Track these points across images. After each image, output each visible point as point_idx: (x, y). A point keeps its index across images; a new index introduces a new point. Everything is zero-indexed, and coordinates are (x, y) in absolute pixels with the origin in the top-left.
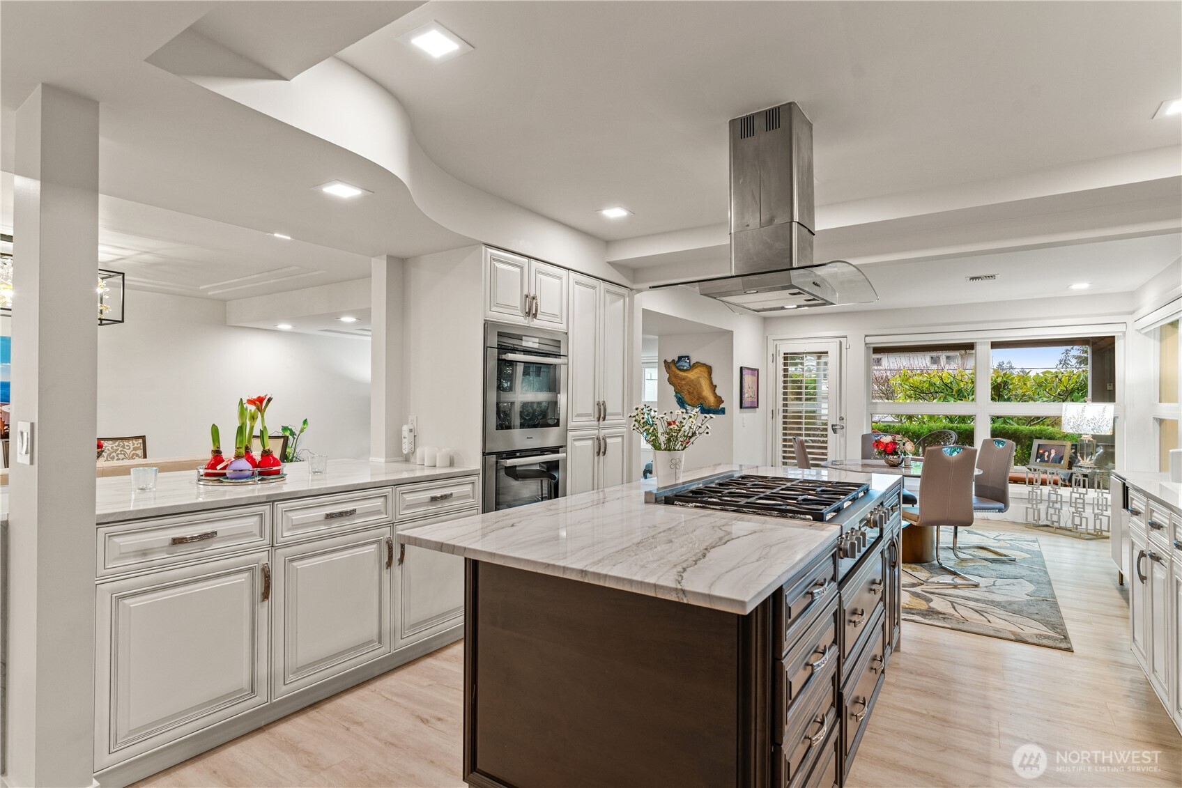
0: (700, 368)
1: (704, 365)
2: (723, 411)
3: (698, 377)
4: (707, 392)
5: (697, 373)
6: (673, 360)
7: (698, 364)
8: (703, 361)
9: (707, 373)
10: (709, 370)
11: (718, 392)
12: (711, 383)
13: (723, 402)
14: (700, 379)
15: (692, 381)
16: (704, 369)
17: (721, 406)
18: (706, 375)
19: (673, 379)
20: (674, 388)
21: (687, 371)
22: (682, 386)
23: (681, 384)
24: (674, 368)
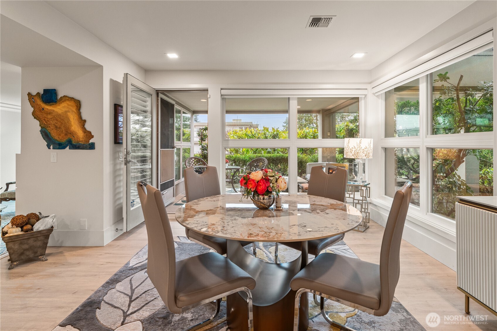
0: (68, 102)
1: (72, 99)
2: (92, 147)
3: (66, 112)
4: (75, 127)
5: (64, 107)
6: (38, 93)
7: (66, 98)
8: (71, 95)
9: (75, 107)
10: (78, 104)
11: (88, 127)
12: (80, 117)
13: (93, 137)
14: (68, 114)
15: (59, 115)
16: (72, 103)
17: (91, 141)
18: (74, 109)
19: (38, 113)
20: (39, 123)
21: (54, 105)
22: (48, 120)
23: (47, 118)
24: (39, 102)
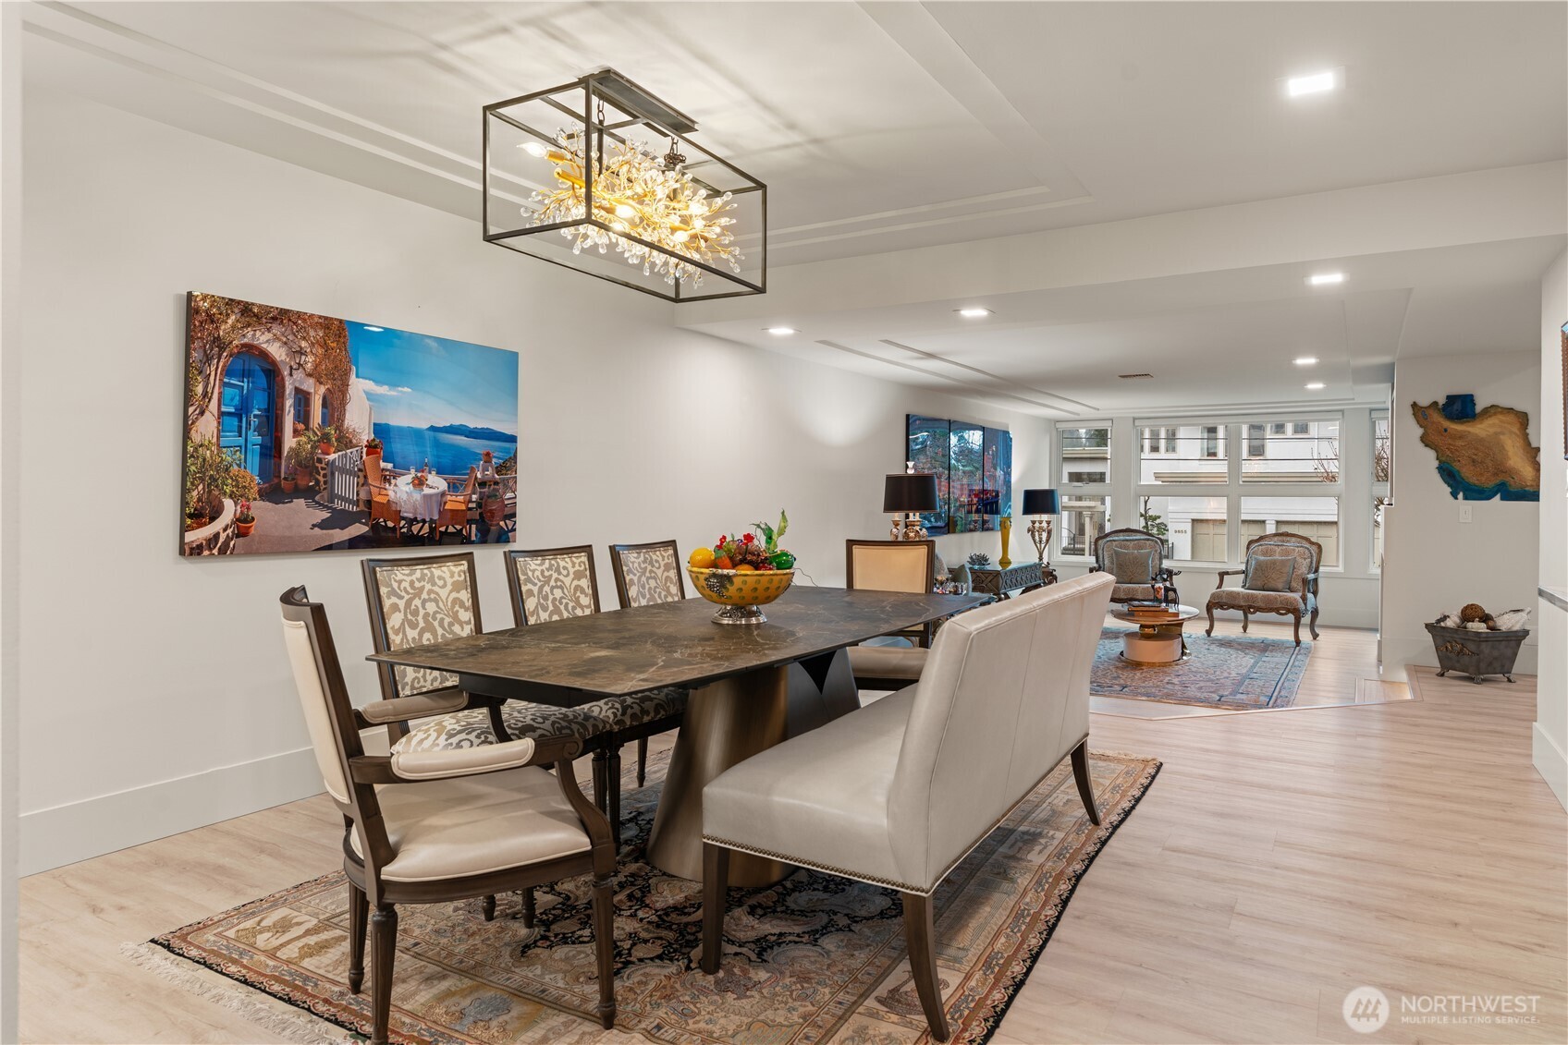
0: (1501, 417)
1: (1509, 410)
3: (1497, 434)
4: (1517, 461)
5: (1492, 426)
6: (1435, 403)
7: (1494, 410)
9: (1516, 425)
10: (1522, 419)
12: (1527, 443)
14: (1502, 437)
15: (1481, 440)
16: (1508, 418)
18: (1514, 429)
19: (1435, 437)
20: (1435, 454)
21: (1469, 422)
22: (1456, 450)
23: (1454, 446)
24: (1437, 418)
